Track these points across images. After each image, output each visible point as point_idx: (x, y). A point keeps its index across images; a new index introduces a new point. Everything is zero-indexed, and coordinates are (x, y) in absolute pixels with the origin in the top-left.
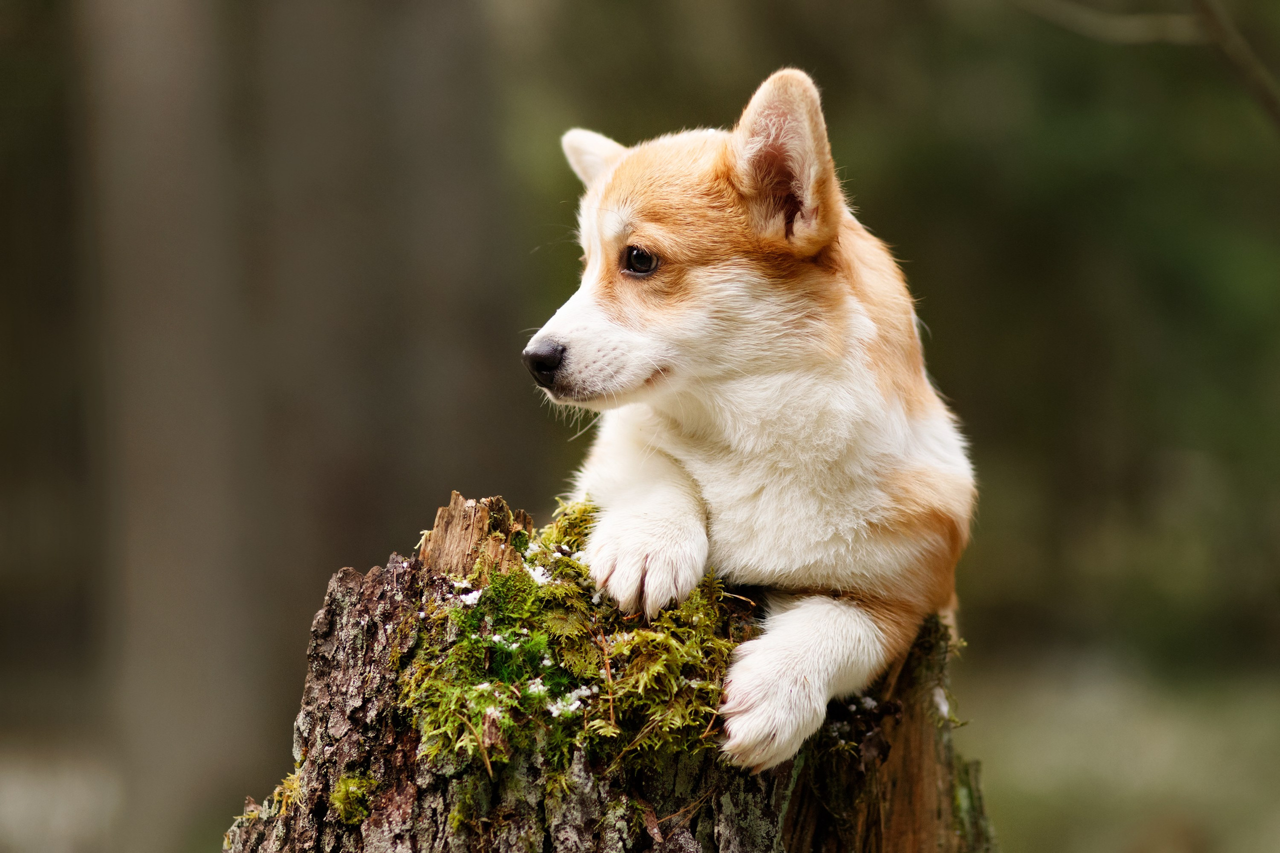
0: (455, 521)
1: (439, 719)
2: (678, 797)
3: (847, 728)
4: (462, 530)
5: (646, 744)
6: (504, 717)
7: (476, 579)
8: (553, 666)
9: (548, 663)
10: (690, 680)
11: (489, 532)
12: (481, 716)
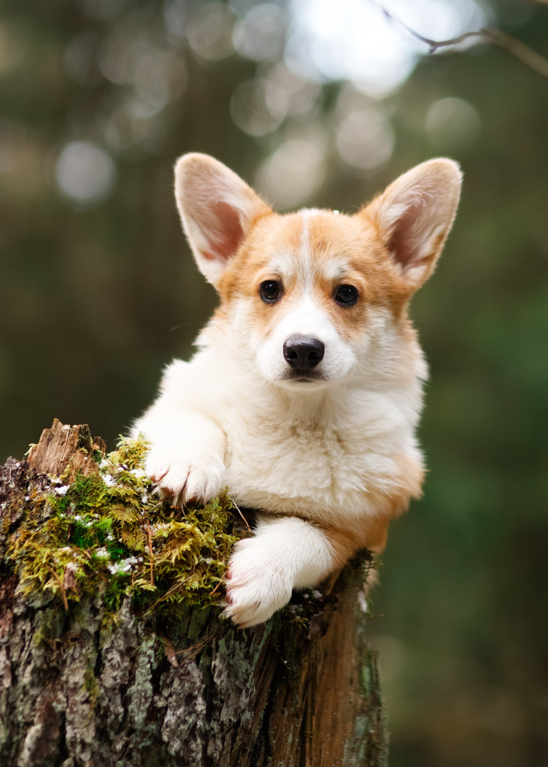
0: (55, 439)
1: (34, 568)
2: (189, 638)
3: (301, 610)
4: (59, 445)
5: (173, 598)
6: (79, 571)
7: (66, 478)
8: (114, 540)
9: (110, 538)
10: (206, 558)
11: (77, 448)
12: (63, 569)
